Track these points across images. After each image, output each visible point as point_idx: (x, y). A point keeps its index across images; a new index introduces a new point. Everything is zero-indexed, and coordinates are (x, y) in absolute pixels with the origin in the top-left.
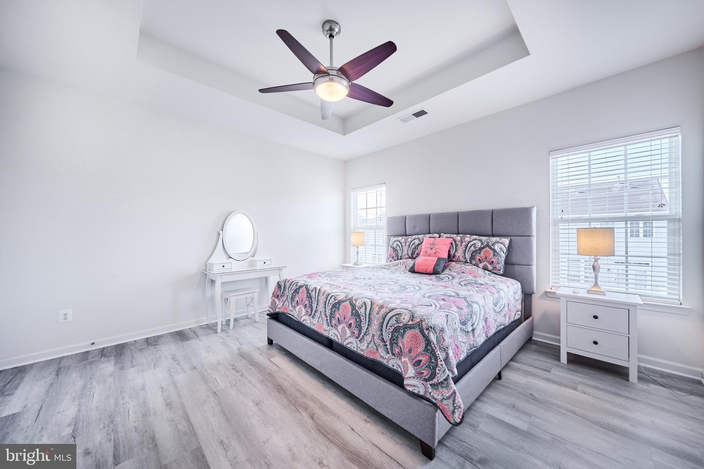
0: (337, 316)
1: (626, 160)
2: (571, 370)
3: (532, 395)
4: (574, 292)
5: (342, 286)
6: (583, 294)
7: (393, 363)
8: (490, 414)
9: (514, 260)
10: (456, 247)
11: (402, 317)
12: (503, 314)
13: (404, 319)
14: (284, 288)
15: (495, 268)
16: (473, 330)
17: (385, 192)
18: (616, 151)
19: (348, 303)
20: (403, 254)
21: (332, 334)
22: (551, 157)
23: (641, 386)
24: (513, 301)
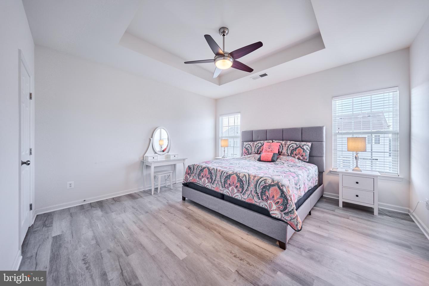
0: (229, 182)
1: (371, 102)
2: (345, 210)
3: (327, 221)
4: (346, 170)
5: (228, 167)
6: (350, 171)
7: (263, 204)
8: (309, 230)
9: (314, 154)
10: (282, 147)
11: (268, 181)
12: (311, 181)
13: (269, 182)
14: (193, 169)
15: (304, 158)
16: (300, 188)
17: (240, 117)
18: (366, 98)
19: (235, 175)
20: (252, 151)
21: (226, 192)
22: (333, 100)
23: (380, 217)
24: (314, 175)
